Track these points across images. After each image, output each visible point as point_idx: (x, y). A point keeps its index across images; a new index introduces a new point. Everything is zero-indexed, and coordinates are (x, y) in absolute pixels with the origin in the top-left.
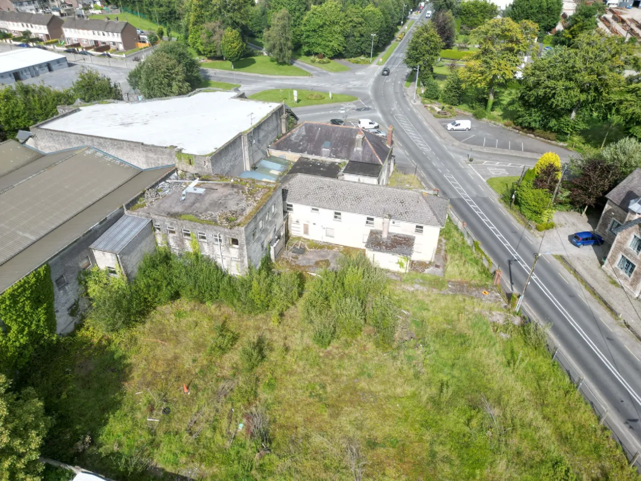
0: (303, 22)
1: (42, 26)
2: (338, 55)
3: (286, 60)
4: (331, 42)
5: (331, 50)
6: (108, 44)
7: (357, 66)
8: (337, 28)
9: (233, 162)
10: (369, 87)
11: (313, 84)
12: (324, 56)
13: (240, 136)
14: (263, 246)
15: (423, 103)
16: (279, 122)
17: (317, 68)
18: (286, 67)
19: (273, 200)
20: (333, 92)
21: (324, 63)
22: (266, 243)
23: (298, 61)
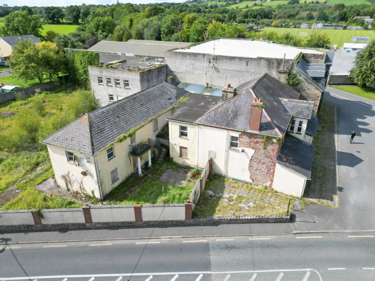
9: (190, 69)
13: (204, 55)
14: (111, 97)
16: (274, 73)
19: (125, 76)
22: (115, 99)
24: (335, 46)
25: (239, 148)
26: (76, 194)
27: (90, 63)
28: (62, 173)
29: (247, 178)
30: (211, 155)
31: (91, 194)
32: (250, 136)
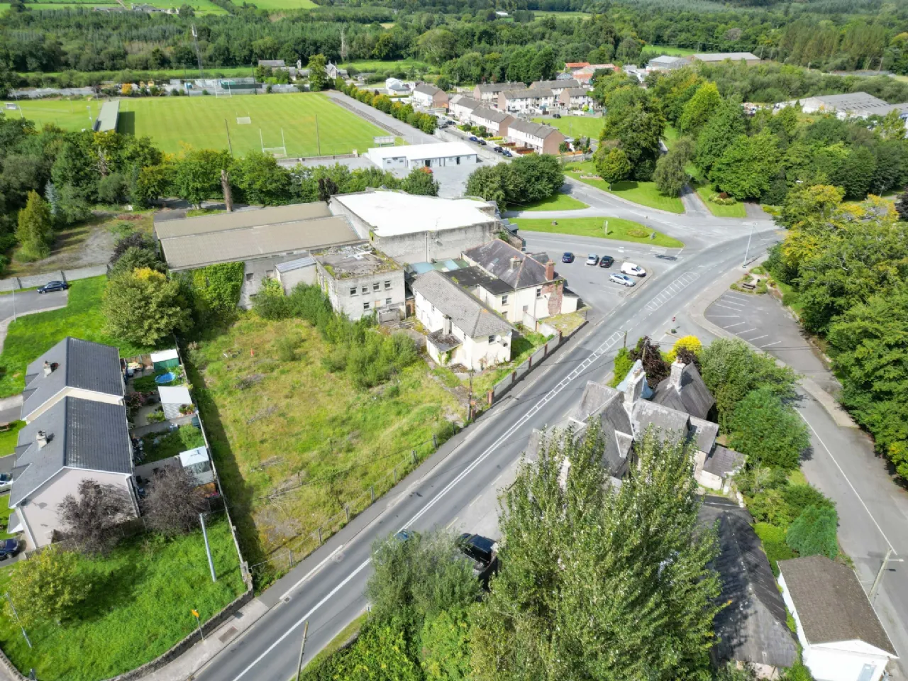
0: (725, 153)
1: (496, 124)
2: (751, 199)
3: (670, 192)
4: (745, 180)
5: (741, 191)
6: (533, 147)
7: (764, 215)
8: (757, 166)
9: (409, 250)
10: (726, 239)
11: (665, 222)
12: (730, 196)
13: (424, 233)
14: (366, 306)
15: (751, 271)
16: (488, 234)
17: (705, 208)
18: (668, 199)
19: (387, 277)
20: (671, 234)
21: (721, 203)
22: (372, 306)
23: (693, 196)
24: (355, 152)
25: (542, 296)
26: (491, 368)
27: (229, 279)
28: (481, 357)
29: (547, 314)
30: (525, 308)
31: (502, 361)
32: (548, 284)
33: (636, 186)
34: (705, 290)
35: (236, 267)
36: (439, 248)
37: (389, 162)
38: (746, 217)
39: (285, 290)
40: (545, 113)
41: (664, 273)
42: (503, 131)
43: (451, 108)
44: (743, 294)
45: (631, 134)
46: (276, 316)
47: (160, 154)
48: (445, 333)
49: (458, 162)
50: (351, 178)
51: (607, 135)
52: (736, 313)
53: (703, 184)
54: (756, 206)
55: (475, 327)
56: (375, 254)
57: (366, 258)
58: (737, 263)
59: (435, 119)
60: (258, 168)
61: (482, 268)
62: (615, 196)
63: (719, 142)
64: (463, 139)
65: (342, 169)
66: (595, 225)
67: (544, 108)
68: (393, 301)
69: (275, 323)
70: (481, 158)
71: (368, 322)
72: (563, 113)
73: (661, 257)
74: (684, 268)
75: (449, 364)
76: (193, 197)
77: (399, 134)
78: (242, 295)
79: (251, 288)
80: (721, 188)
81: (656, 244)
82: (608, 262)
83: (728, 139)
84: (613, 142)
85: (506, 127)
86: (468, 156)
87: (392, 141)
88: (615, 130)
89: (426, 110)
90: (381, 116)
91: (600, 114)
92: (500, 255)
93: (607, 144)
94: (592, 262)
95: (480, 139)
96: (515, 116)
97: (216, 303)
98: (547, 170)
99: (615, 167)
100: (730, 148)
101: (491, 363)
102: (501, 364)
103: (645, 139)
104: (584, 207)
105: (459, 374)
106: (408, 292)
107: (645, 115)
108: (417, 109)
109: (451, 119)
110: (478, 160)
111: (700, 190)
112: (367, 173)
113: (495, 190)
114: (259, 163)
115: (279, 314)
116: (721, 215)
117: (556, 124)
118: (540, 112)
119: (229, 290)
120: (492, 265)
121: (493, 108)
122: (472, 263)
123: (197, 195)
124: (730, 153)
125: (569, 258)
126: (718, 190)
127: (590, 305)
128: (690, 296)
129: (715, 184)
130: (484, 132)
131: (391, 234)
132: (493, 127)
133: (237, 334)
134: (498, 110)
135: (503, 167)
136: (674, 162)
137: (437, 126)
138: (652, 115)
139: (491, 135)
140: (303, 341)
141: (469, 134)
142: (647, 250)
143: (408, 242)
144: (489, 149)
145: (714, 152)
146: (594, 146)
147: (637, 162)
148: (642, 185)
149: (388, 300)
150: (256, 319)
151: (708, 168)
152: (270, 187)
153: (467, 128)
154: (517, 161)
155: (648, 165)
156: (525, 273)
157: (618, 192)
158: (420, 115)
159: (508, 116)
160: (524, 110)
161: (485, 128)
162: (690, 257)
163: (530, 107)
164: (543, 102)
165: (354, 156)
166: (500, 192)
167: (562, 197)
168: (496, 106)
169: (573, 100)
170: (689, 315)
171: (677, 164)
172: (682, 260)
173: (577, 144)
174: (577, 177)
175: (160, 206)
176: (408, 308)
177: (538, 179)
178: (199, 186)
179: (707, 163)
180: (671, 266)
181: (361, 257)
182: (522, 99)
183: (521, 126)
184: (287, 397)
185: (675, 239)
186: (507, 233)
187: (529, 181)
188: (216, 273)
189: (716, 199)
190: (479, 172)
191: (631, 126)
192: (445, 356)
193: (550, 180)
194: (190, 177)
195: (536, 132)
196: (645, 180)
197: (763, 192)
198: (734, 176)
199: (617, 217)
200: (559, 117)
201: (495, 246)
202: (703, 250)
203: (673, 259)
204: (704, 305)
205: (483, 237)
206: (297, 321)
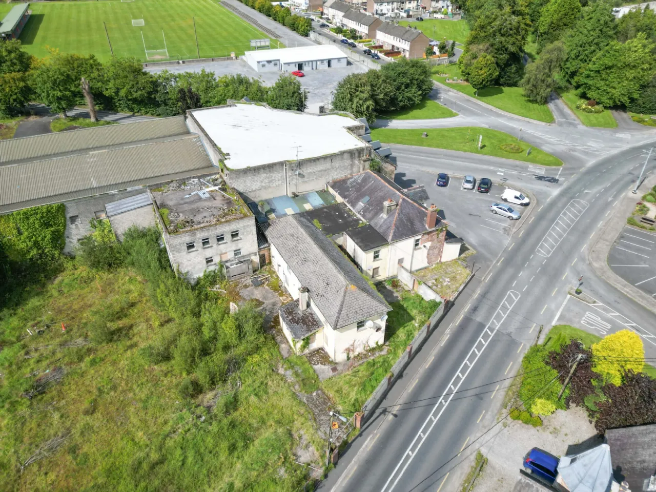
0: (594, 59)
1: (366, 27)
2: (619, 107)
3: (539, 99)
4: (615, 88)
5: (610, 99)
6: (400, 50)
7: (636, 125)
8: (630, 74)
9: (265, 183)
10: (604, 155)
11: (538, 134)
12: (598, 103)
13: (282, 164)
14: (209, 261)
15: (644, 198)
16: (357, 162)
17: (573, 116)
18: (536, 106)
19: (234, 226)
20: (546, 148)
21: (591, 112)
22: (217, 260)
23: (559, 102)
24: (233, 55)
25: (421, 246)
26: (359, 357)
27: (47, 225)
28: (347, 346)
29: (426, 265)
30: (400, 261)
31: (374, 346)
32: (429, 233)
33: (501, 92)
34: (600, 224)
35: (54, 210)
36: (301, 180)
37: (263, 66)
38: (616, 127)
39: (117, 236)
40: (409, 16)
41: (549, 200)
42: (371, 35)
43: (325, 11)
44: (644, 231)
45: (499, 38)
46: (106, 267)
47: (30, 58)
48: (302, 306)
49: (329, 65)
50: (217, 86)
51: (474, 40)
52: (645, 261)
53: (567, 89)
54: (624, 115)
55: (339, 313)
56: (224, 190)
57: (213, 197)
58: (625, 187)
59: (309, 22)
60: (122, 74)
61: (349, 206)
62: (481, 103)
63: (587, 47)
64: (334, 41)
65: (208, 75)
66: (467, 136)
67: (408, 11)
68: (243, 252)
69: (106, 276)
70: (351, 60)
71: (213, 279)
72: (426, 16)
73: (540, 178)
74: (569, 195)
75: (307, 351)
76: (54, 106)
77: (277, 36)
78: (67, 240)
79: (77, 232)
80: (588, 95)
81: (533, 161)
82: (485, 186)
83: (597, 44)
84: (481, 47)
85: (375, 30)
86: (339, 59)
87: (267, 44)
88: (483, 34)
89: (303, 14)
90: (262, 19)
91: (459, 17)
92: (371, 192)
93: (474, 48)
94: (469, 186)
95: (351, 41)
96: (382, 19)
97: (34, 252)
98: (417, 77)
99: (484, 73)
100: (599, 54)
101: (359, 350)
102: (373, 350)
103: (514, 44)
104: (452, 115)
105: (319, 367)
106: (262, 238)
107: (515, 19)
108: (294, 11)
109: (324, 22)
110: (349, 63)
111: (565, 95)
112: (233, 81)
113: (366, 100)
114: (124, 69)
115: (110, 265)
116: (592, 125)
117: (421, 27)
118: (405, 15)
119: (49, 236)
120: (361, 204)
121: (362, 11)
122: (339, 199)
123: (60, 103)
124: (599, 59)
125: (443, 180)
126: (583, 96)
127: (474, 248)
128: (585, 233)
129: (580, 91)
130: (354, 35)
131: (244, 166)
132: (363, 30)
133: (55, 293)
134: (368, 14)
135: (373, 74)
136: (544, 68)
137: (312, 29)
138: (520, 18)
139: (361, 38)
140: (133, 305)
141: (341, 37)
142: (525, 169)
143: (263, 175)
144: (358, 52)
145: (581, 57)
146: (460, 50)
147: (503, 67)
148: (506, 89)
149: (237, 252)
150: (83, 270)
151: (573, 74)
152: (135, 95)
153: (339, 30)
154: (387, 67)
155: (513, 70)
156: (400, 220)
157: (484, 99)
158: (297, 18)
159: (377, 19)
160: (390, 14)
161: (355, 31)
162: (573, 178)
163: (396, 11)
164: (408, 6)
165: (232, 59)
166: (370, 103)
167: (429, 103)
168: (365, 10)
169: (434, 4)
170: (590, 264)
171: (547, 71)
172: (565, 183)
173: (443, 48)
174: (443, 81)
175: (27, 114)
176: (263, 259)
177: (407, 86)
178: (59, 94)
179: (572, 69)
180: (555, 191)
181: (207, 195)
182: (388, 3)
183: (389, 29)
184: (87, 413)
185: (551, 154)
186: (378, 160)
187: (398, 88)
188: (28, 218)
189: (584, 106)
190: (348, 81)
191: (500, 30)
192: (300, 344)
193: (420, 87)
194: (49, 85)
195: (402, 35)
196: (510, 85)
197: (632, 100)
198: (602, 83)
199: (487, 126)
200: (422, 19)
201: (365, 180)
202: (583, 170)
203: (554, 181)
204: (604, 249)
205: (352, 166)
206: (132, 272)
